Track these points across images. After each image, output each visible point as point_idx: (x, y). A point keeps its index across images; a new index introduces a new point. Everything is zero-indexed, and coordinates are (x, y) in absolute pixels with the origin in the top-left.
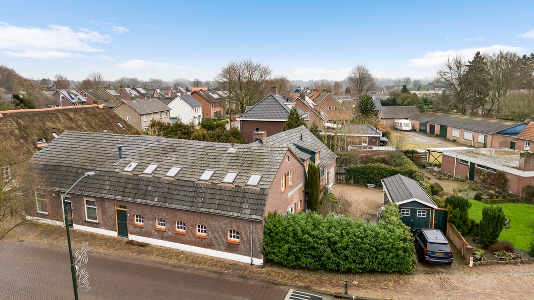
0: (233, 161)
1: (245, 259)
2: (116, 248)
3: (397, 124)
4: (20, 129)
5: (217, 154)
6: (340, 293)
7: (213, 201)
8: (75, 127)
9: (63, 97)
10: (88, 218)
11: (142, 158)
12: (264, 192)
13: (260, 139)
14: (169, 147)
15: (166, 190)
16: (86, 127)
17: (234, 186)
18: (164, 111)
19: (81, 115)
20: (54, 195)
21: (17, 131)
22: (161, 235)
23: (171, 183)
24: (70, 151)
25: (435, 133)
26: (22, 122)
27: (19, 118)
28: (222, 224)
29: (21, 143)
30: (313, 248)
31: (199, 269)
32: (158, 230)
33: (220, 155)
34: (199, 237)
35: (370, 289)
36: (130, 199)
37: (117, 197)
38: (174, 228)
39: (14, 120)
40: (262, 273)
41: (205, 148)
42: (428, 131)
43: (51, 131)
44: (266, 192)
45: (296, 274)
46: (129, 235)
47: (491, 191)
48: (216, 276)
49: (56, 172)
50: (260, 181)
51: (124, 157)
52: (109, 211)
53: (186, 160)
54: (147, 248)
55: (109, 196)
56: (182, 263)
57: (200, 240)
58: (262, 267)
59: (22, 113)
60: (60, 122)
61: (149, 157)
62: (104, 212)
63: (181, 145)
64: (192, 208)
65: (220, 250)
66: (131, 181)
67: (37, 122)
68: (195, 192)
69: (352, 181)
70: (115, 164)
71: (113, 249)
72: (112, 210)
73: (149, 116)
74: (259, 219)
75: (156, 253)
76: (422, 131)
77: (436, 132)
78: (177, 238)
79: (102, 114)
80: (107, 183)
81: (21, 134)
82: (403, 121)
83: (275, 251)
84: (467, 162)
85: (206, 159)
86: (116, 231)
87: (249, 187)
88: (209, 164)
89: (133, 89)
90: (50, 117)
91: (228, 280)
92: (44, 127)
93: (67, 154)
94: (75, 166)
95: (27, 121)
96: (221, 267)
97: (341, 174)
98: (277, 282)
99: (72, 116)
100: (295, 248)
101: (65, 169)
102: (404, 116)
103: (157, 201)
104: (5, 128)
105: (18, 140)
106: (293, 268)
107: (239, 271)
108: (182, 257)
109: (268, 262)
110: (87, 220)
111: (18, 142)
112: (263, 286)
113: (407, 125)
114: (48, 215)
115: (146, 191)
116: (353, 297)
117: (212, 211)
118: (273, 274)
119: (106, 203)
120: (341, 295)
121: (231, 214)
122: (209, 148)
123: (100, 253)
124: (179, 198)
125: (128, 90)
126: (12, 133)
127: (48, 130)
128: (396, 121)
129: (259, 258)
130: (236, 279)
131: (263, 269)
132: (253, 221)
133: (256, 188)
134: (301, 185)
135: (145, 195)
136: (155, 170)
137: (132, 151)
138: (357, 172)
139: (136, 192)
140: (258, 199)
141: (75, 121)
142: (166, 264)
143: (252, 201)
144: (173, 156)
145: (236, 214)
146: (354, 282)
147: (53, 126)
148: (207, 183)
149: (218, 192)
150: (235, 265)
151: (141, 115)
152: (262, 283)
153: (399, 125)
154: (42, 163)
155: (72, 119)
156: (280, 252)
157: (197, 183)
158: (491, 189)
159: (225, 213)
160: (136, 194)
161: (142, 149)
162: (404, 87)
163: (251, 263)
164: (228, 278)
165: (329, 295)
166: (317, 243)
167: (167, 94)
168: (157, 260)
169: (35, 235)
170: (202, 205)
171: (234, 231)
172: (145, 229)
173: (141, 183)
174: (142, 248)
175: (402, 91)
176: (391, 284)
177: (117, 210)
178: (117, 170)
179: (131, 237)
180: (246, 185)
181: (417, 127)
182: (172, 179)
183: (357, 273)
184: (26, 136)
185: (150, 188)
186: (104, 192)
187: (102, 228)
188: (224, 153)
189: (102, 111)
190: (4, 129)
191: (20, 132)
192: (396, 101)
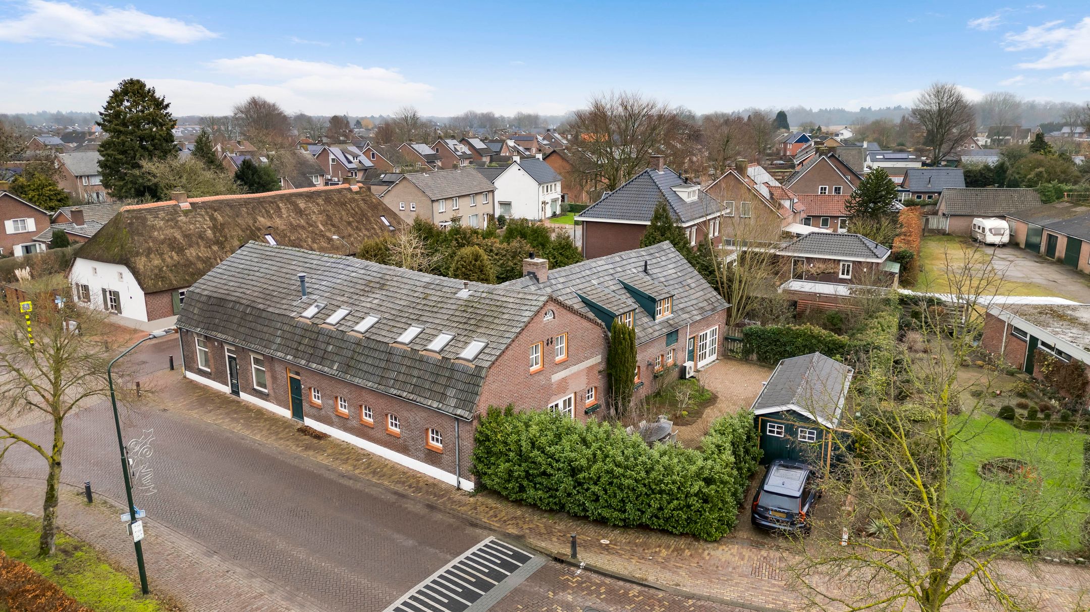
0: (457, 313)
1: (449, 478)
2: (280, 436)
3: (977, 230)
4: (214, 228)
5: (439, 300)
6: (565, 555)
7: (408, 379)
8: (305, 224)
9: (333, 160)
10: (258, 386)
11: (334, 297)
12: (480, 371)
13: (534, 273)
14: (378, 280)
15: (350, 354)
16: (323, 225)
17: (441, 358)
18: (481, 193)
19: (318, 204)
20: (216, 344)
21: (210, 232)
22: (343, 423)
23: (358, 343)
24: (245, 276)
25: (1057, 254)
26: (219, 217)
27: (215, 211)
28: (419, 417)
29: (214, 252)
30: (544, 473)
31: (376, 485)
32: (340, 416)
33: (444, 300)
34: (390, 435)
35: (620, 555)
36: (303, 362)
37: (289, 357)
38: (360, 415)
39: (207, 213)
40: (465, 505)
41: (427, 285)
42: (1043, 248)
43: (263, 231)
44: (483, 374)
45: (519, 513)
46: (305, 418)
47: (1053, 401)
48: (393, 498)
49: (220, 309)
50: (481, 353)
51: (310, 293)
52: (279, 376)
53: (391, 306)
54: (322, 442)
55: (279, 354)
56: (357, 472)
57: (392, 439)
58: (471, 495)
59: (221, 202)
60: (280, 217)
61: (343, 295)
62: (274, 378)
63: (395, 279)
64: (380, 387)
65: (418, 458)
66: (308, 334)
67: (242, 216)
68: (387, 361)
69: (754, 357)
70: (295, 304)
71: (274, 438)
72: (284, 376)
73: (449, 202)
74: (466, 416)
75: (330, 451)
76: (1031, 248)
77: (1059, 252)
78: (363, 431)
79: (354, 200)
80: (279, 332)
81: (215, 237)
82: (990, 223)
83: (490, 471)
84: (1025, 334)
85: (419, 307)
86: (289, 409)
87: (460, 361)
88: (421, 315)
89: (463, 141)
90: (264, 208)
91: (406, 508)
92: (254, 225)
93: (240, 280)
94: (244, 301)
95: (227, 215)
96: (410, 487)
97: (734, 340)
98: (478, 522)
99: (302, 205)
100: (518, 471)
101: (231, 305)
102: (996, 211)
103: (336, 370)
104: (191, 227)
105: (210, 247)
106: (519, 503)
107: (432, 497)
108: (363, 463)
109: (481, 488)
110: (256, 387)
111: (209, 249)
112: (450, 526)
113: (997, 232)
114: (210, 374)
115: (325, 351)
116: (581, 564)
117: (405, 394)
118: (480, 509)
119: (276, 366)
120: (564, 558)
121: (430, 402)
122: (433, 286)
123: (254, 441)
124: (365, 368)
125: (451, 143)
126: (201, 236)
127: (259, 229)
128: (977, 221)
129: (468, 479)
130: (419, 509)
131: (471, 499)
132: (458, 419)
133: (470, 365)
134: (597, 360)
135: (323, 358)
136: (343, 319)
137: (324, 283)
138: (764, 340)
139: (312, 351)
140: (469, 383)
141: (306, 215)
142: (333, 470)
143: (460, 386)
144: (377, 296)
145: (435, 405)
146: (602, 541)
147: (269, 224)
148: (405, 347)
149: (417, 365)
150: (433, 486)
151: (433, 201)
152: (452, 521)
153: (980, 231)
154: (206, 293)
155: (301, 211)
156: (496, 475)
157: (392, 347)
158: (1054, 398)
159: (422, 400)
160: (312, 354)
161: (339, 281)
162: (1039, 138)
163: (458, 485)
164: (410, 506)
165: (546, 554)
166: (552, 467)
167: (528, 149)
168: (325, 462)
169: (185, 403)
170: (394, 384)
171: (437, 432)
172: (323, 412)
173: (321, 338)
174: (315, 441)
175: (1032, 147)
176: (664, 553)
177: (290, 377)
178: (293, 315)
179: (309, 422)
180: (457, 358)
181: (1022, 239)
182: (360, 336)
183: (615, 526)
184: (223, 239)
185: (330, 348)
186: (274, 347)
187: (273, 403)
188: (450, 298)
189: (357, 197)
190: (190, 229)
191: (214, 233)
192: (1005, 172)
